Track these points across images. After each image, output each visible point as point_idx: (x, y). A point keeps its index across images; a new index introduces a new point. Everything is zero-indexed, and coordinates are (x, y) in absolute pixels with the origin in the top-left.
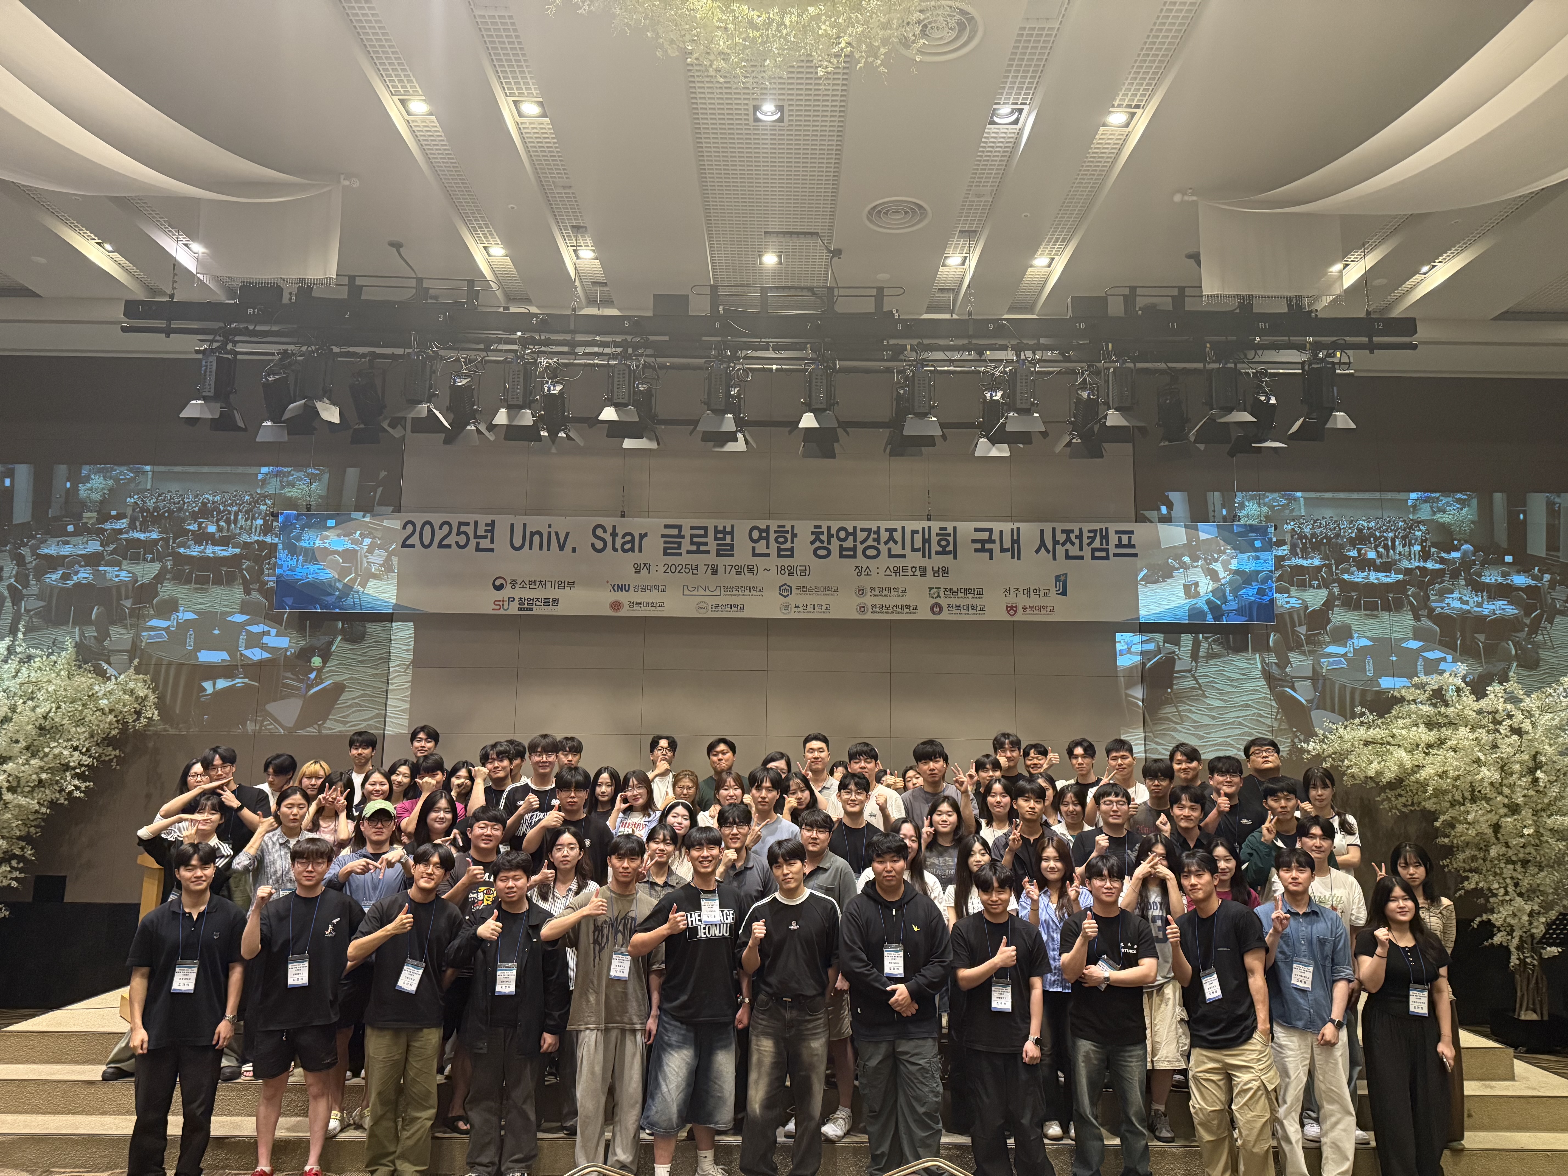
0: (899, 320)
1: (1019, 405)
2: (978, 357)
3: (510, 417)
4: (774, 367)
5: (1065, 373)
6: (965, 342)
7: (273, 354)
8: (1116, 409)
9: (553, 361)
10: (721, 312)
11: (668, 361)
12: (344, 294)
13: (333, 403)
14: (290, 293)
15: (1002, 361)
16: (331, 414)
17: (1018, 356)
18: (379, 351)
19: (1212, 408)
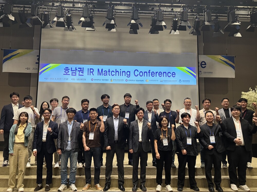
3: (58, 19)
4: (123, 12)
6: (171, 4)
8: (207, 21)
9: (69, 9)
11: (97, 10)
13: (13, 16)
15: (177, 12)
16: (12, 18)
17: (184, 8)
18: (26, 6)
19: (229, 22)
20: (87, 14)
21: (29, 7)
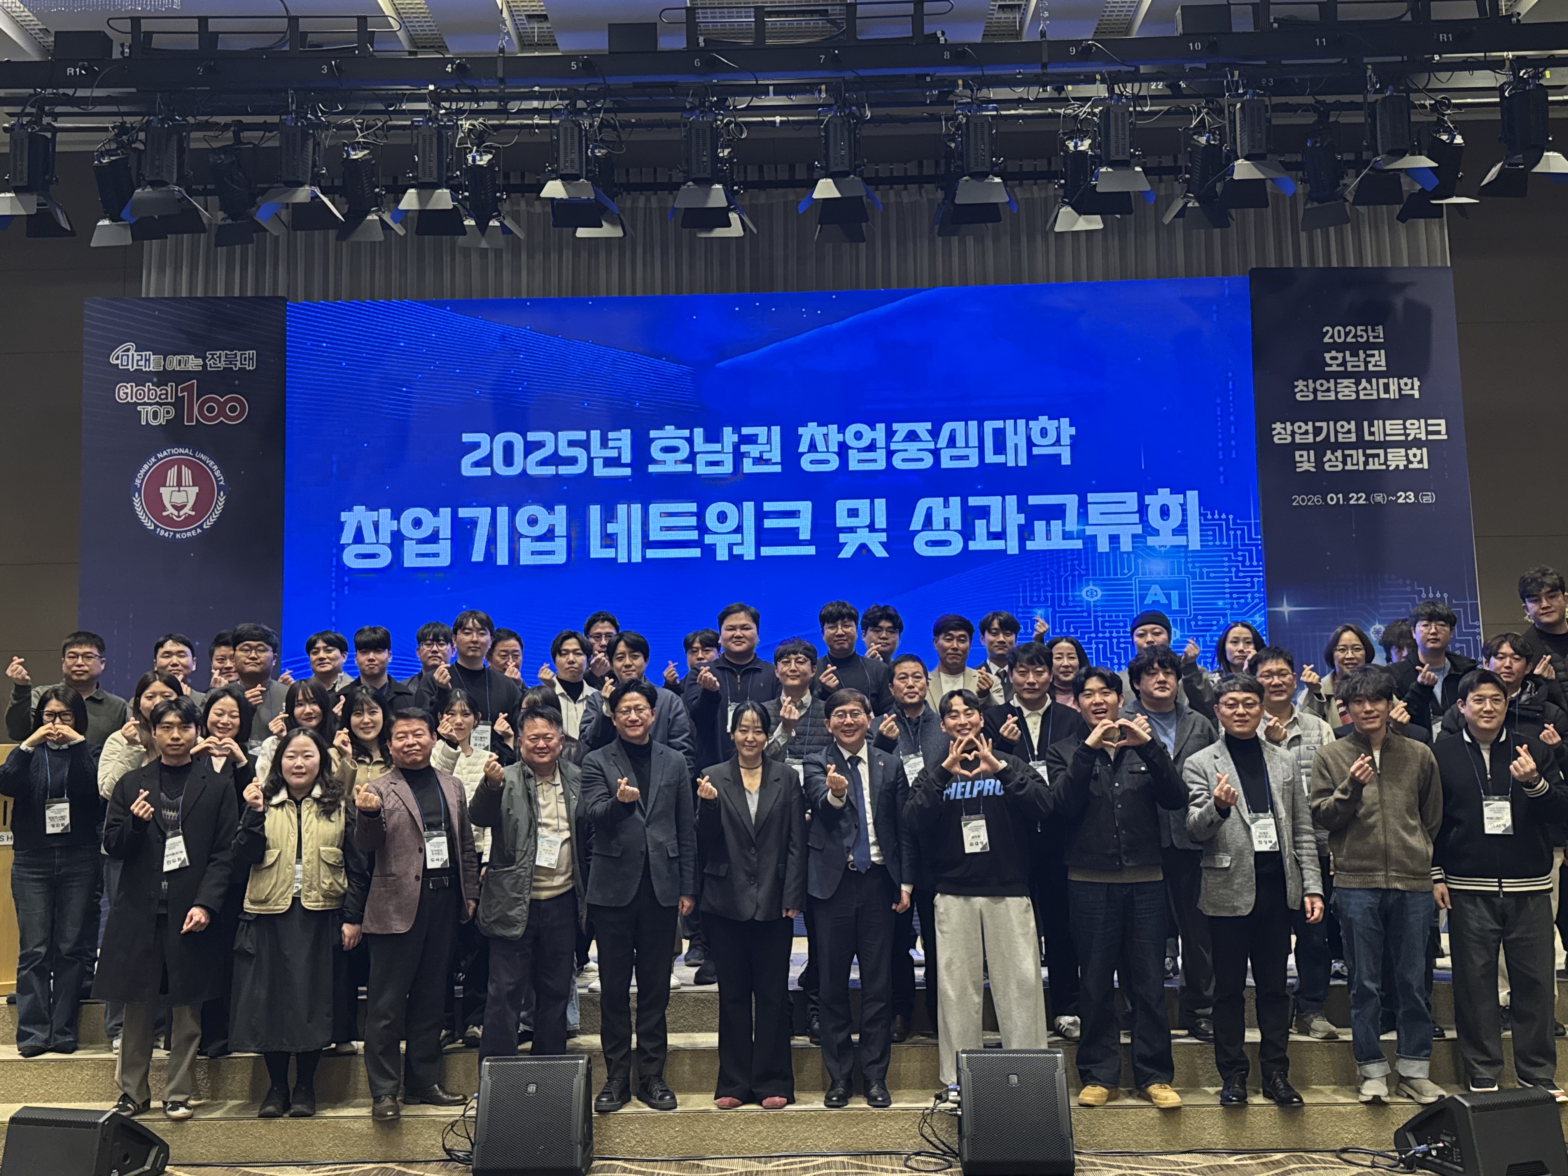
0: (947, 46)
1: (1114, 157)
2: (1056, 95)
3: (422, 199)
4: (778, 119)
5: (1176, 113)
6: (1038, 72)
7: (106, 129)
8: (1247, 158)
9: (478, 122)
10: (702, 44)
11: (633, 117)
12: (193, 43)
14: (122, 45)
15: (1088, 99)
17: (1111, 90)
18: (246, 119)
19: (1378, 155)
20: (577, 161)
21: (265, 127)
